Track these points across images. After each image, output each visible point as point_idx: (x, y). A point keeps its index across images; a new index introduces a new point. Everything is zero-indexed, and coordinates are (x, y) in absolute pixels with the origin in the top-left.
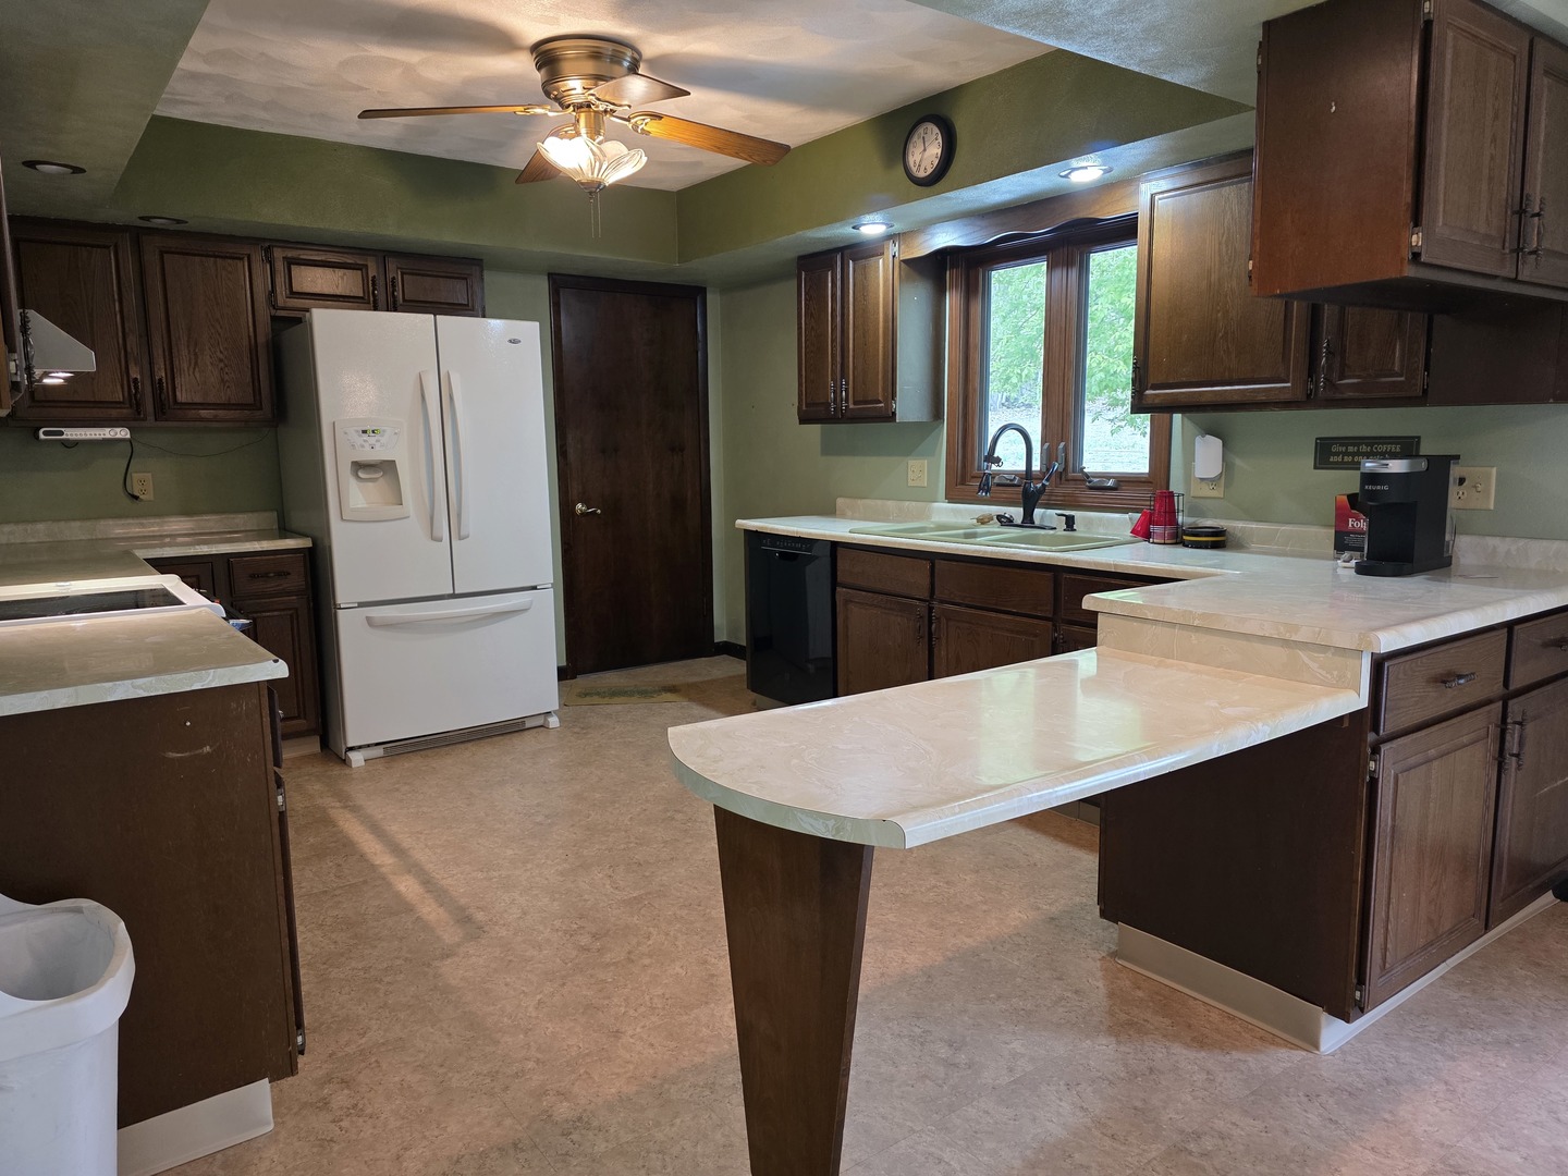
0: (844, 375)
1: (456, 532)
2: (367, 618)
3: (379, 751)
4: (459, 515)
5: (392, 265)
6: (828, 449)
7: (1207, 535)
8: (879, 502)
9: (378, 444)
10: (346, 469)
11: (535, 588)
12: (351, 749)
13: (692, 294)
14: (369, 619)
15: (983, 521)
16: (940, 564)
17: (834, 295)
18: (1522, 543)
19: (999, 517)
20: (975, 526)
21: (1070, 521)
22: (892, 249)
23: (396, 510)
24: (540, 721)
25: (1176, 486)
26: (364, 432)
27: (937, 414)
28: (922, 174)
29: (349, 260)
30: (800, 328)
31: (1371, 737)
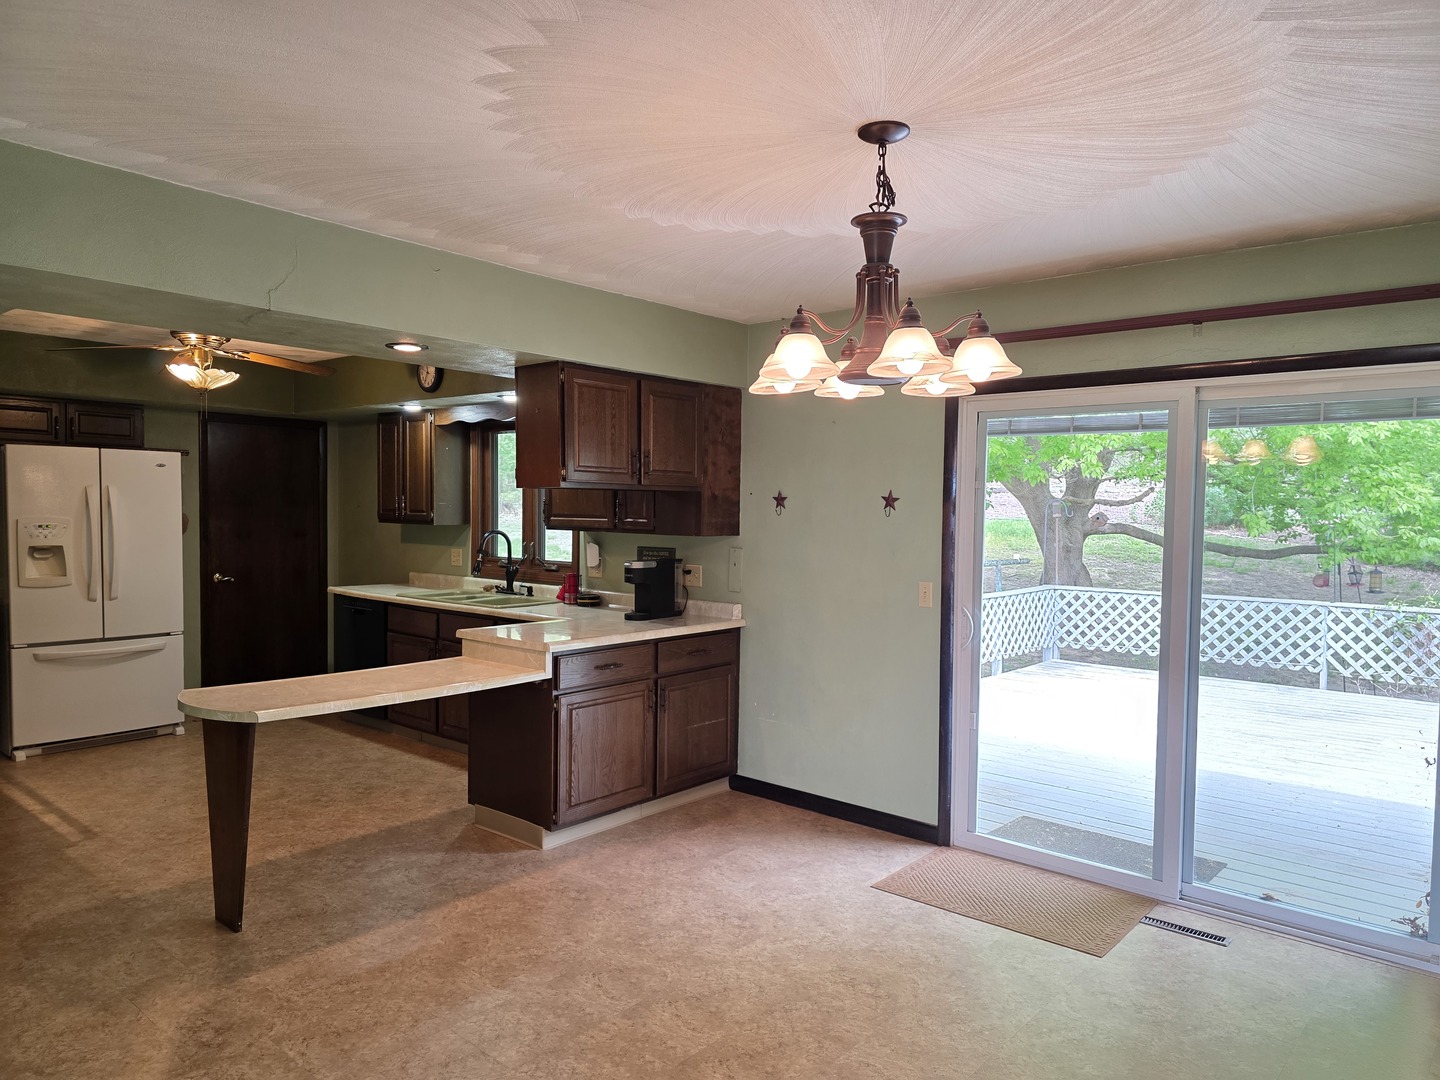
0: (404, 493)
1: (107, 593)
2: (34, 655)
3: (38, 751)
4: (110, 584)
5: (72, 410)
6: (405, 539)
7: (589, 599)
8: (434, 575)
9: (50, 535)
10: (24, 552)
11: (168, 634)
12: (17, 749)
13: (317, 427)
14: (36, 657)
15: (487, 589)
16: (441, 615)
17: (398, 441)
18: (710, 604)
19: (497, 587)
20: (481, 592)
21: (530, 590)
22: (430, 418)
23: (61, 580)
24: (170, 730)
25: (582, 572)
26: (40, 526)
27: (466, 520)
28: (426, 386)
29: (39, 405)
30: (379, 459)
31: (555, 693)
